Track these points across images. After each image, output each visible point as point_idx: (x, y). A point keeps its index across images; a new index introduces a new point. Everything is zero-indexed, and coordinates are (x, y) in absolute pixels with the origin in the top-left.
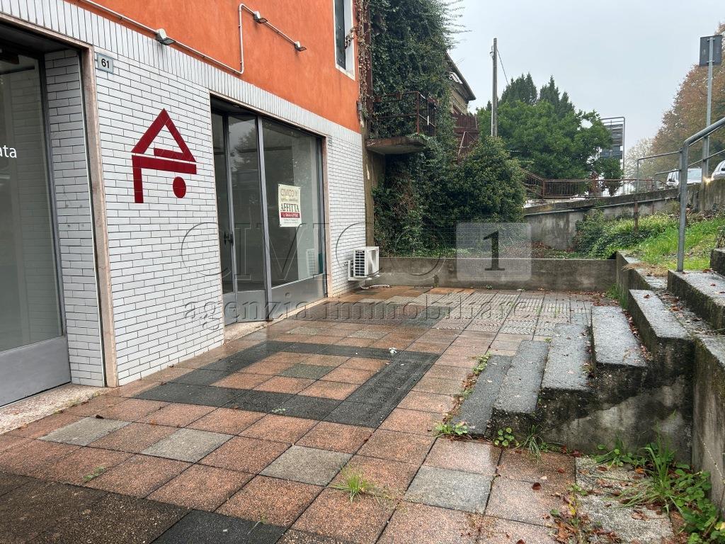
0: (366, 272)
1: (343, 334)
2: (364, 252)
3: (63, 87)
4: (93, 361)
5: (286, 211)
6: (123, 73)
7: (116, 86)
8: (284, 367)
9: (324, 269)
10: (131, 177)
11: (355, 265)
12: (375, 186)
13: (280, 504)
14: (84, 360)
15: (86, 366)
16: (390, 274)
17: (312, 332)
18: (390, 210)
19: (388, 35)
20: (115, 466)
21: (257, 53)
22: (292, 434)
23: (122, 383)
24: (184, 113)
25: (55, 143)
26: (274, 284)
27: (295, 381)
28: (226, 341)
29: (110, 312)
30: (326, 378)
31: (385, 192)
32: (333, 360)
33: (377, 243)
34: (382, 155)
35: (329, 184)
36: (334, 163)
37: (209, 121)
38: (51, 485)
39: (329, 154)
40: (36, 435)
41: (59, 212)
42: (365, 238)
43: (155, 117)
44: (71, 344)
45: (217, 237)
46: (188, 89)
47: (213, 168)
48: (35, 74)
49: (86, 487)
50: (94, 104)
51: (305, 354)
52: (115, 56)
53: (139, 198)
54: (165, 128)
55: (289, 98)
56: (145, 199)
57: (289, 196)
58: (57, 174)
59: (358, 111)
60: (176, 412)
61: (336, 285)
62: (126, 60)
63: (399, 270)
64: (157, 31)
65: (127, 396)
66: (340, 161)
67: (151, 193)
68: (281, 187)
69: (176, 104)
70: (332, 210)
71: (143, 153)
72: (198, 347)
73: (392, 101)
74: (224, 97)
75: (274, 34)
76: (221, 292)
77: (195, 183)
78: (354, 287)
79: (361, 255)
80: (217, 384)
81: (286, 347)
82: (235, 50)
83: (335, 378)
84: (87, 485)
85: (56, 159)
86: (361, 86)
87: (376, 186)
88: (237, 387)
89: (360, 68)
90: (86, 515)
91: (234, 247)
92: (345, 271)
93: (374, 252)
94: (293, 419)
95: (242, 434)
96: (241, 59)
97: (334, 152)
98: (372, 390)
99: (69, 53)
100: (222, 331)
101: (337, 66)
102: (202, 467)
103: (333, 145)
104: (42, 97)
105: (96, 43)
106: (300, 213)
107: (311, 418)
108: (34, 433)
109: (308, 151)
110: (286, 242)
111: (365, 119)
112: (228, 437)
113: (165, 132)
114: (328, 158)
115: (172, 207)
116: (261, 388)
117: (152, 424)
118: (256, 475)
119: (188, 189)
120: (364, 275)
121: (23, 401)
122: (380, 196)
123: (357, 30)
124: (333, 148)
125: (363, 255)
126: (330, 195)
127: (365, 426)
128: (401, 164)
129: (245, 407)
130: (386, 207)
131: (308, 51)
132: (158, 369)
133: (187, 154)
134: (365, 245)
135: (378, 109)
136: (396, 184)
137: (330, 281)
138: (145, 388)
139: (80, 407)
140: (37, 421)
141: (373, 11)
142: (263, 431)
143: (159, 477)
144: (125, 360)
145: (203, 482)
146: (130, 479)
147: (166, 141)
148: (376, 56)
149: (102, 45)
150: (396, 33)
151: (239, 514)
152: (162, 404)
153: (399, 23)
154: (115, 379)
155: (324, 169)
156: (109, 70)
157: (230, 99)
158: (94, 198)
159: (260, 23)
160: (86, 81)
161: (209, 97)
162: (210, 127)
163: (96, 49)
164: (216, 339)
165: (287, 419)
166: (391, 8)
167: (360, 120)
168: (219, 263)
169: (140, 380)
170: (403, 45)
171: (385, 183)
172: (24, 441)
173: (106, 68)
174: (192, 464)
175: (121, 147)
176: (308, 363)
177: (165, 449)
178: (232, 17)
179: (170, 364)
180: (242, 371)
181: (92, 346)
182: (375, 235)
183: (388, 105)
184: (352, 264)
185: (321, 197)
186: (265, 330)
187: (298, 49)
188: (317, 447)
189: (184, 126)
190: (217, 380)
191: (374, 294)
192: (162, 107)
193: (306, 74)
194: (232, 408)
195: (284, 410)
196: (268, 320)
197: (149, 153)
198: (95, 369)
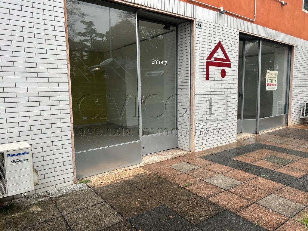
1: (298, 145)
3: (184, 36)
4: (186, 141)
5: (270, 83)
6: (206, 28)
7: (203, 34)
8: (266, 156)
9: (287, 111)
10: (205, 70)
11: (305, 110)
13: (266, 219)
14: (183, 140)
17: (280, 141)
20: (194, 183)
21: (262, 10)
22: (271, 188)
23: (196, 151)
24: (228, 41)
25: (179, 58)
26: (260, 117)
27: (272, 164)
28: (237, 140)
30: (288, 165)
32: (291, 157)
35: (294, 69)
36: (298, 59)
37: (238, 44)
38: (173, 184)
39: (295, 54)
40: (168, 165)
41: (179, 84)
43: (216, 45)
44: (179, 134)
45: (237, 94)
46: (230, 31)
47: (238, 65)
48: (175, 33)
49: (185, 188)
50: (194, 42)
51: (277, 152)
52: (203, 22)
53: (207, 78)
54: (220, 49)
56: (210, 79)
57: (272, 76)
58: (179, 70)
60: (217, 167)
62: (207, 22)
64: (220, 9)
65: (198, 156)
66: (301, 57)
67: (212, 76)
68: (268, 71)
69: (224, 38)
70: (295, 82)
71: (210, 60)
72: (225, 141)
74: (245, 33)
76: (237, 119)
77: (230, 72)
78: (303, 122)
80: (234, 158)
81: (267, 147)
82: (252, 11)
83: (294, 166)
85: (179, 64)
88: (243, 161)
90: (186, 199)
91: (243, 99)
92: (299, 113)
94: (272, 182)
95: (246, 182)
96: (254, 15)
97: (298, 53)
99: (187, 23)
100: (236, 136)
101: (303, 10)
102: (229, 193)
103: (298, 49)
104: (176, 41)
105: (197, 18)
106: (277, 84)
107: (282, 183)
109: (284, 54)
110: (268, 97)
112: (240, 183)
113: (219, 50)
114: (294, 56)
115: (220, 82)
116: (255, 164)
117: (208, 170)
118: (254, 203)
119: (227, 74)
121: (163, 152)
124: (298, 51)
126: (294, 75)
129: (247, 171)
131: (288, 5)
132: (209, 148)
133: (227, 59)
137: (290, 118)
138: (204, 154)
139: (181, 157)
140: (168, 160)
142: (256, 183)
143: (212, 192)
144: (197, 142)
145: (230, 199)
146: (201, 190)
147: (220, 54)
149: (199, 18)
151: (247, 218)
152: (211, 162)
154: (194, 149)
156: (201, 27)
157: (248, 33)
158: (191, 79)
160: (192, 33)
161: (238, 33)
162: (238, 47)
163: (197, 20)
164: (233, 139)
165: (268, 181)
168: (237, 106)
169: (203, 151)
172: (164, 166)
173: (200, 27)
174: (225, 190)
175: (202, 58)
176: (278, 157)
177: (213, 181)
179: (214, 146)
180: (245, 154)
184: (304, 110)
186: (255, 137)
187: (283, 5)
188: (285, 198)
189: (227, 47)
190: (234, 156)
192: (219, 40)
193: (286, 16)
194: (241, 170)
195: (267, 176)
196: (256, 133)
197: (213, 60)
198: (187, 144)
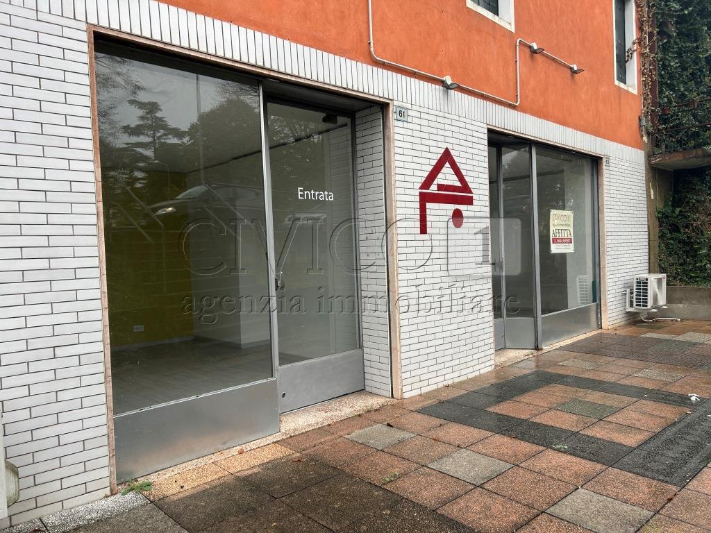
0: (650, 303)
1: (626, 371)
2: (647, 279)
3: (370, 138)
4: (383, 373)
5: (557, 237)
6: (415, 120)
7: (409, 133)
8: (560, 400)
9: (598, 298)
10: (418, 212)
11: (635, 294)
12: (660, 206)
14: (375, 371)
15: (377, 377)
16: (681, 306)
17: (588, 365)
18: (680, 232)
19: (678, 40)
20: (405, 474)
21: (532, 83)
22: (577, 475)
23: (406, 396)
24: (464, 149)
25: (361, 186)
26: (543, 312)
27: (575, 417)
28: (496, 366)
29: (398, 331)
30: (610, 419)
31: (673, 212)
32: (613, 400)
33: (662, 270)
34: (670, 171)
35: (605, 207)
36: (612, 184)
37: (486, 154)
38: (356, 480)
39: (605, 175)
40: (342, 433)
41: (362, 244)
42: (647, 264)
43: (439, 156)
44: (366, 356)
46: (468, 126)
47: (487, 198)
48: (348, 130)
49: (384, 489)
50: (392, 150)
51: (583, 390)
52: (409, 106)
53: (423, 230)
54: (447, 165)
55: (564, 123)
56: (429, 230)
57: (561, 221)
58: (361, 212)
59: (640, 126)
60: (456, 432)
61: (612, 315)
62: (417, 108)
63: (694, 302)
64: (444, 79)
65: (411, 409)
66: (618, 181)
67: (434, 225)
68: (553, 212)
69: (456, 141)
70: (609, 234)
71: (428, 189)
72: (470, 370)
73: (684, 111)
74: (501, 130)
75: (549, 61)
76: (492, 318)
77: (472, 214)
78: (633, 319)
79: (642, 284)
80: (491, 409)
81: (561, 379)
82: (512, 84)
83: (621, 421)
84: (384, 487)
85: (360, 199)
86: (645, 99)
87: (662, 206)
88: (512, 415)
89: (643, 81)
90: (386, 515)
92: (623, 301)
93: (659, 281)
94: (578, 460)
95: (522, 464)
96: (517, 90)
97: (612, 173)
98: (671, 442)
99: (374, 109)
100: (493, 356)
101: (617, 82)
102: (486, 492)
103: (611, 165)
104: (353, 149)
105: (395, 98)
106: (572, 237)
107: (598, 462)
108: (340, 430)
109: (583, 174)
110: (555, 268)
111: (648, 134)
112: (509, 466)
113: (447, 168)
114: (605, 179)
116: (538, 420)
117: (435, 440)
118: (543, 512)
119: (465, 219)
120: (646, 306)
121: (331, 401)
122: (667, 217)
123: (640, 41)
124: (611, 168)
125: (647, 283)
126: (606, 218)
127: (667, 482)
128: (695, 180)
129: (521, 437)
130: (675, 229)
131: (585, 73)
132: (434, 387)
133: (465, 187)
134: (647, 271)
135: (665, 121)
136: (688, 202)
137: (605, 311)
138: (426, 403)
139: (373, 413)
140: (342, 421)
141: (659, 17)
142: (544, 466)
143: (446, 493)
144: (408, 375)
145: (488, 508)
146: (421, 489)
147: (449, 177)
148: (664, 65)
149: (400, 99)
150: (688, 36)
152: (442, 421)
153: (692, 24)
154: (400, 391)
155: (600, 191)
156: (405, 119)
157: (505, 131)
159: (537, 53)
160: (387, 131)
161: (486, 132)
162: (486, 159)
163: (396, 103)
164: (488, 364)
165: (569, 457)
166: (682, 10)
167: (642, 136)
168: (491, 289)
169: (421, 395)
170: (697, 47)
171: (674, 202)
172: (333, 437)
173: (402, 118)
174: (476, 487)
175: (410, 185)
176: (588, 400)
177: (449, 466)
178: (510, 54)
179: (446, 383)
180: (515, 399)
181: (382, 360)
182: (660, 260)
183: (677, 116)
184: (632, 293)
185: (596, 221)
186: (534, 359)
187: (574, 72)
188: (608, 496)
189: (464, 161)
190: (491, 404)
191: (659, 328)
192: (445, 146)
193: (583, 96)
194: (509, 436)
195: (566, 447)
196: (537, 348)
197: (433, 189)
198: (384, 380)
